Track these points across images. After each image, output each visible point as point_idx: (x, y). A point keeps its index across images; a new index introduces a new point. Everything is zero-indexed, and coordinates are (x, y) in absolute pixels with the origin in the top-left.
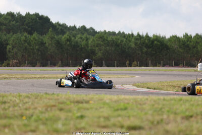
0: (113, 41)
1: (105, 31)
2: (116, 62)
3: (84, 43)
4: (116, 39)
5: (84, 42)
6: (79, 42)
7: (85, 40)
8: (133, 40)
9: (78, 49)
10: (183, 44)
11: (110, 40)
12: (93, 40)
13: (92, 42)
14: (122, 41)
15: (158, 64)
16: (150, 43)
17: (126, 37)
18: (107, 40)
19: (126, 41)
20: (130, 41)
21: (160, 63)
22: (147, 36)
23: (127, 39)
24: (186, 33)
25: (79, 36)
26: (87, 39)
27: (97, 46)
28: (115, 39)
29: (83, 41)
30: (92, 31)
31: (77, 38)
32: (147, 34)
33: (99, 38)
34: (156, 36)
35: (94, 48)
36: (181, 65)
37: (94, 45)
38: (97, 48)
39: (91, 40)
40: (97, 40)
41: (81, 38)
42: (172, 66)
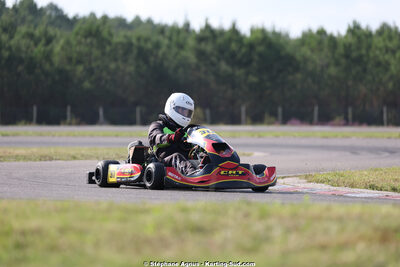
0: (130, 44)
1: (93, 15)
2: (138, 109)
3: (38, 50)
4: (139, 39)
5: (40, 48)
6: (24, 49)
7: (43, 41)
8: (191, 42)
9: (20, 68)
10: (347, 56)
11: (121, 43)
12: (68, 43)
13: (63, 48)
14: (157, 46)
15: (267, 115)
16: (244, 50)
17: (167, 33)
18: (110, 43)
19: (169, 47)
20: (181, 46)
21: (274, 114)
22: (234, 31)
23: (170, 39)
24: (355, 22)
25: (23, 29)
26: (49, 40)
27: (79, 62)
28: (134, 41)
29: (36, 44)
30: (54, 14)
31: (17, 37)
32: (234, 25)
33: (86, 37)
34: (263, 31)
35: (68, 68)
36: (338, 120)
37: (70, 59)
38: (80, 68)
39: (62, 42)
40: (79, 43)
41: (31, 36)
42: (311, 122)
